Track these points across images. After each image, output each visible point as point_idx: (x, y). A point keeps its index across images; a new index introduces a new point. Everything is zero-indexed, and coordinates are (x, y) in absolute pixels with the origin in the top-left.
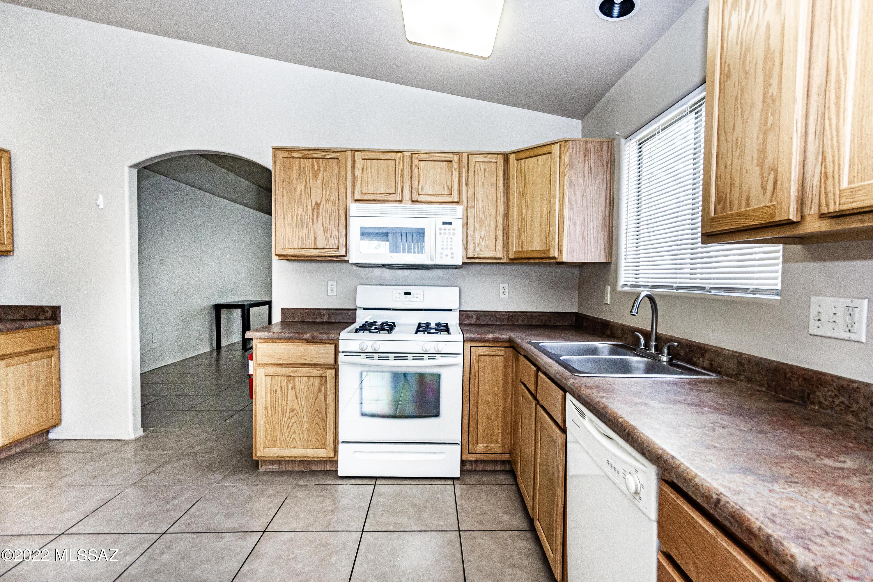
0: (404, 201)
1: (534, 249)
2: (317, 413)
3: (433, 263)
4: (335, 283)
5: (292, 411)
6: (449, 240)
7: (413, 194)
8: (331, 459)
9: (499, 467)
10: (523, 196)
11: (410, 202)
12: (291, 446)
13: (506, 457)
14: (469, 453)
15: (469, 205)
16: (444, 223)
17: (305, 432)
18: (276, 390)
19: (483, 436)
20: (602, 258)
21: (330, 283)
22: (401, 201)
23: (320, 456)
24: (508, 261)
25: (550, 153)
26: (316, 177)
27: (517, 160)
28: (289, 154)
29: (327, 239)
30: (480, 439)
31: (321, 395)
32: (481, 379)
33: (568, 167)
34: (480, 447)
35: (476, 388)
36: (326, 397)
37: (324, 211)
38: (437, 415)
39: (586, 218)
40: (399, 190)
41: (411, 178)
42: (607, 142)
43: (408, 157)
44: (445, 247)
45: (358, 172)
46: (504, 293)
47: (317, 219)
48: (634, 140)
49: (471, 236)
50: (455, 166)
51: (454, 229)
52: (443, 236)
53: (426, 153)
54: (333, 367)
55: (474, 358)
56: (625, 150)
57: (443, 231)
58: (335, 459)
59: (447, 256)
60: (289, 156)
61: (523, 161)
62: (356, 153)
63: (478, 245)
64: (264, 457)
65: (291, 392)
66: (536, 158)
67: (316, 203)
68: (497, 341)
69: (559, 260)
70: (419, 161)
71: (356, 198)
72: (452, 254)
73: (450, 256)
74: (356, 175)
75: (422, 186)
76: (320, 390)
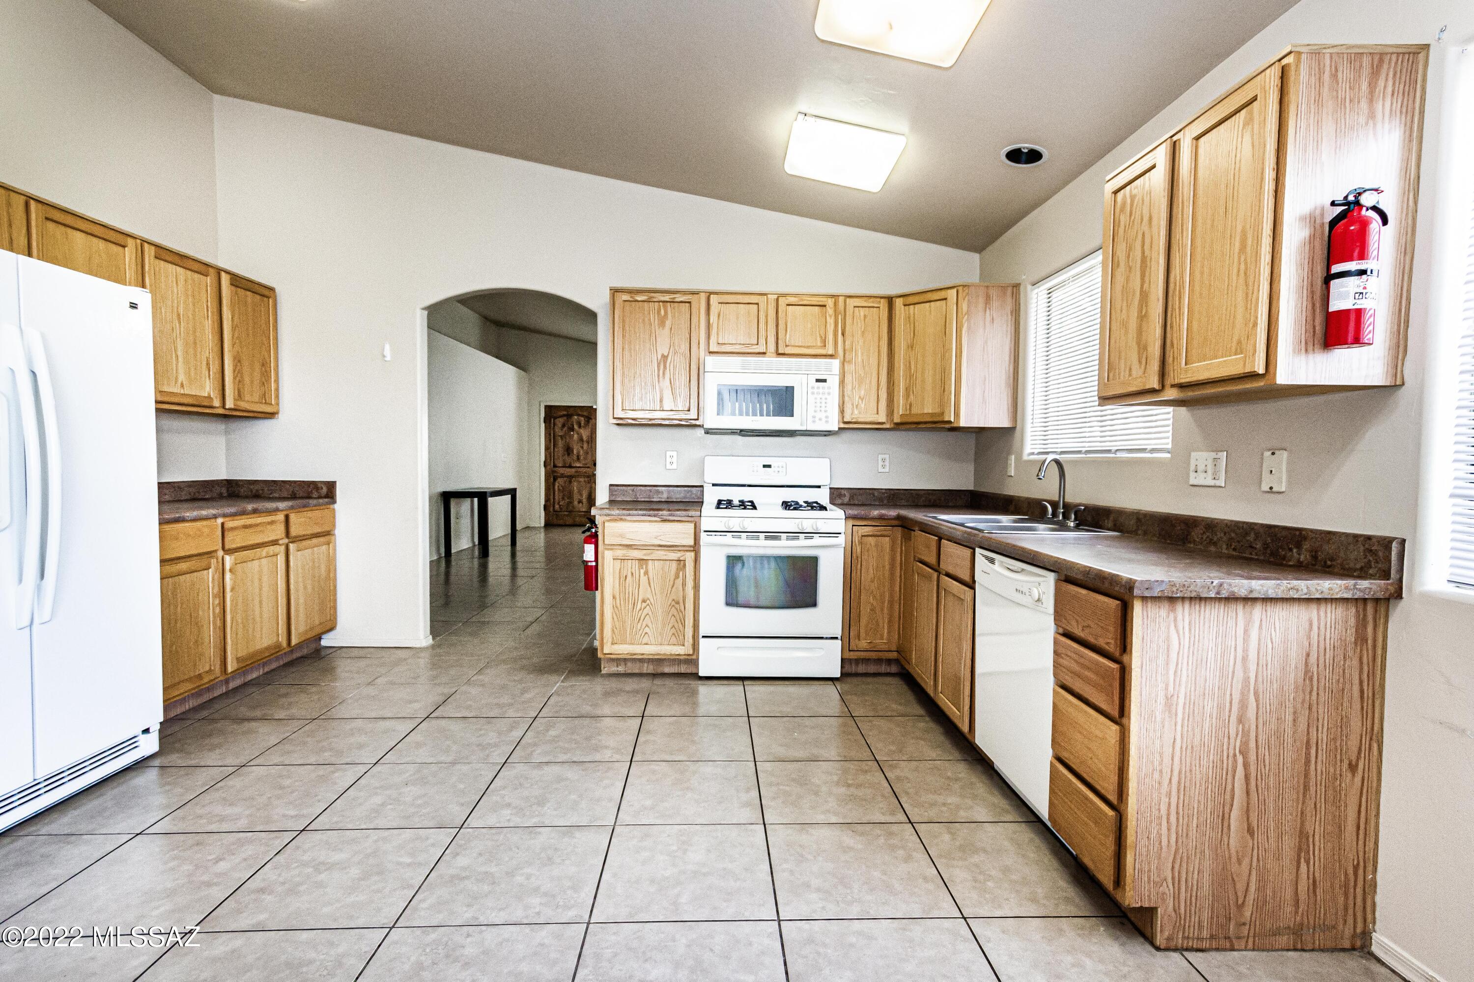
0: (768, 354)
1: (926, 412)
2: (673, 603)
3: (804, 428)
4: (674, 454)
5: (644, 601)
6: (823, 401)
7: (779, 345)
8: (688, 657)
9: (883, 669)
10: (912, 349)
11: (775, 355)
12: (643, 642)
13: (894, 655)
14: (849, 651)
15: (847, 360)
16: (818, 381)
17: (660, 626)
18: (626, 577)
19: (866, 631)
20: (1005, 423)
21: (669, 454)
22: (764, 353)
23: (677, 653)
24: (892, 426)
25: (946, 299)
26: (662, 323)
27: (905, 305)
28: (631, 297)
29: (675, 399)
30: (863, 634)
31: (679, 581)
32: (864, 563)
33: (966, 316)
34: (863, 644)
35: (859, 573)
36: (684, 584)
37: (672, 366)
38: (814, 604)
39: (987, 376)
40: (762, 341)
41: (777, 326)
42: (1011, 288)
43: (773, 301)
44: (818, 409)
45: (713, 318)
46: (883, 467)
47: (664, 374)
48: (1042, 288)
49: (849, 397)
50: (830, 310)
51: (829, 388)
52: (815, 396)
53: (795, 295)
54: (692, 549)
55: (856, 539)
56: (1032, 299)
57: (816, 391)
58: (694, 657)
59: (820, 419)
60: (631, 299)
61: (912, 307)
62: (712, 296)
63: (857, 407)
64: (611, 654)
65: (644, 579)
66: (928, 304)
67: (663, 356)
68: (885, 519)
69: (955, 425)
70: (787, 305)
71: (711, 350)
72: (827, 417)
73: (824, 419)
74: (711, 322)
75: (790, 335)
76: (677, 577)
